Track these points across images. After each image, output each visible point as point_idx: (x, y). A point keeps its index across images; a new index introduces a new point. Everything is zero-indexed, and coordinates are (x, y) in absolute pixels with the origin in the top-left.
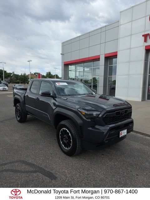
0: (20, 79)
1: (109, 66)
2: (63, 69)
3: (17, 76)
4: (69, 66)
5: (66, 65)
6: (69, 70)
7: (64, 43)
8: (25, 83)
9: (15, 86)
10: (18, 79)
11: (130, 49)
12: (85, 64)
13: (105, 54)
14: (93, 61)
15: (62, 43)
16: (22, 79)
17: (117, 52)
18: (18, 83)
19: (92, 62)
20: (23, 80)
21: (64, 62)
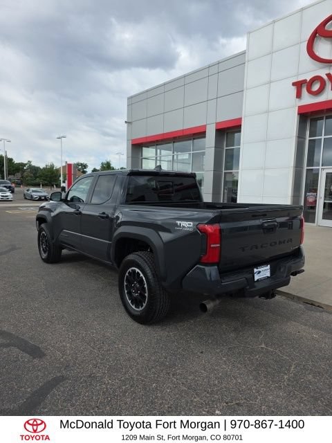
0: (40, 176)
1: (225, 148)
2: (130, 155)
3: (35, 170)
4: (144, 148)
5: (137, 147)
6: (144, 157)
7: (132, 97)
8: (53, 186)
9: (28, 191)
10: (36, 177)
11: (268, 112)
12: (177, 144)
13: (217, 124)
14: (194, 139)
15: (128, 99)
16: (46, 176)
17: (240, 120)
18: (37, 185)
19: (190, 140)
20: (48, 179)
21: (133, 140)
